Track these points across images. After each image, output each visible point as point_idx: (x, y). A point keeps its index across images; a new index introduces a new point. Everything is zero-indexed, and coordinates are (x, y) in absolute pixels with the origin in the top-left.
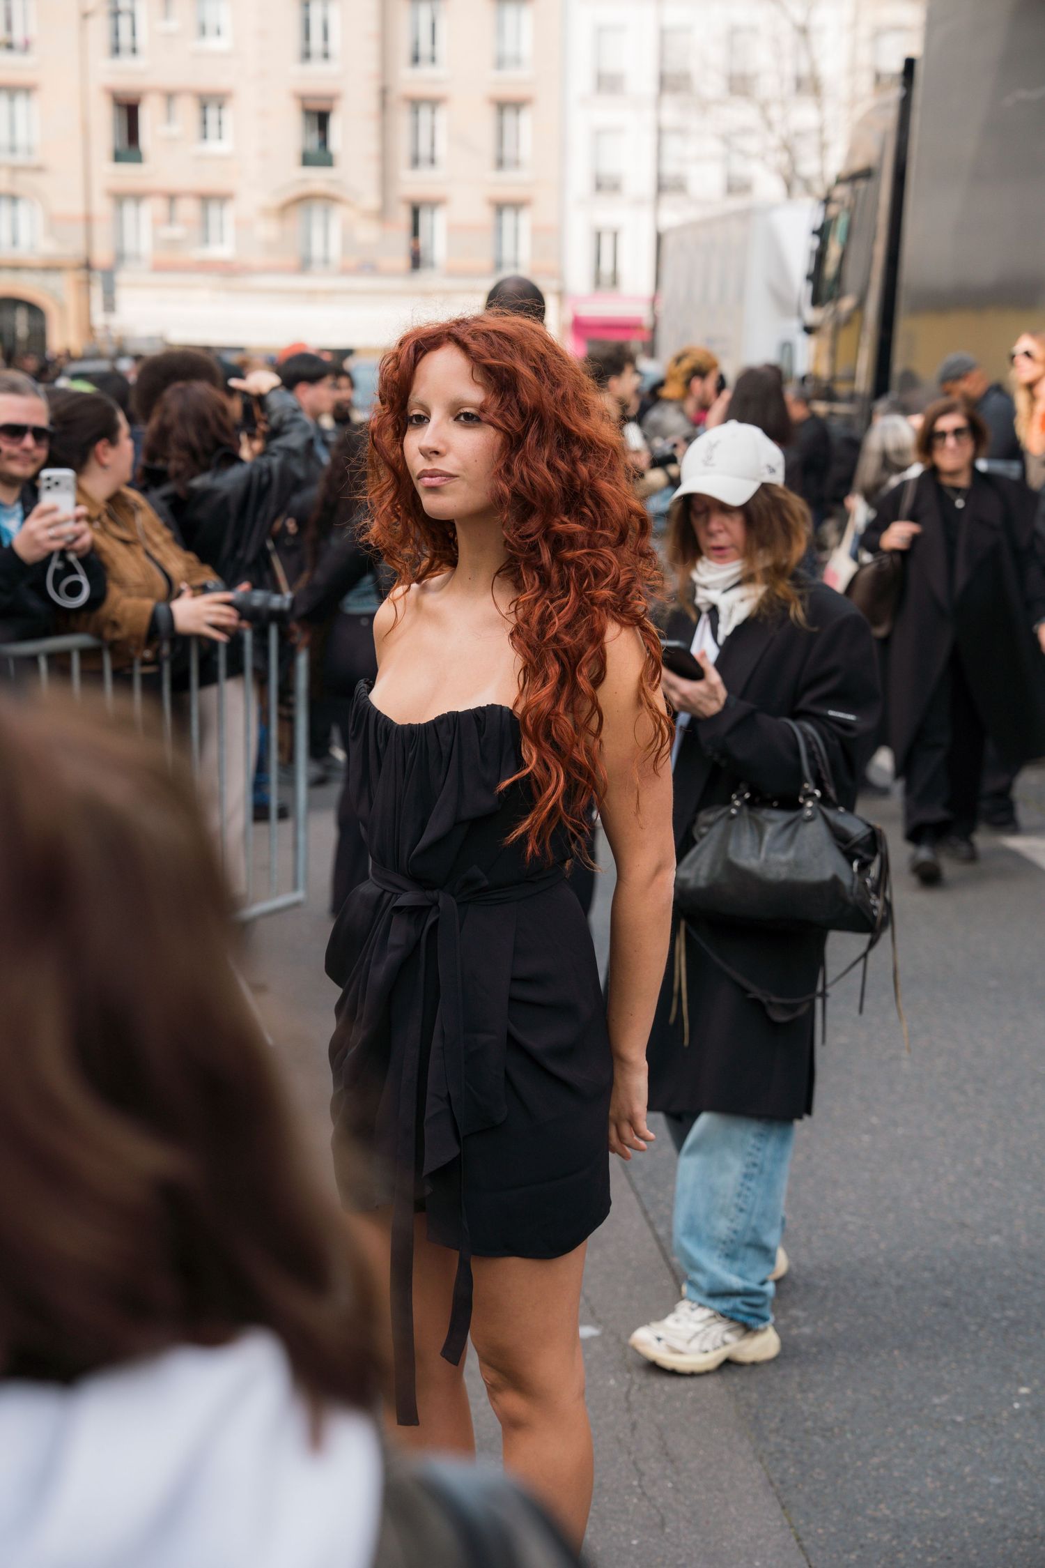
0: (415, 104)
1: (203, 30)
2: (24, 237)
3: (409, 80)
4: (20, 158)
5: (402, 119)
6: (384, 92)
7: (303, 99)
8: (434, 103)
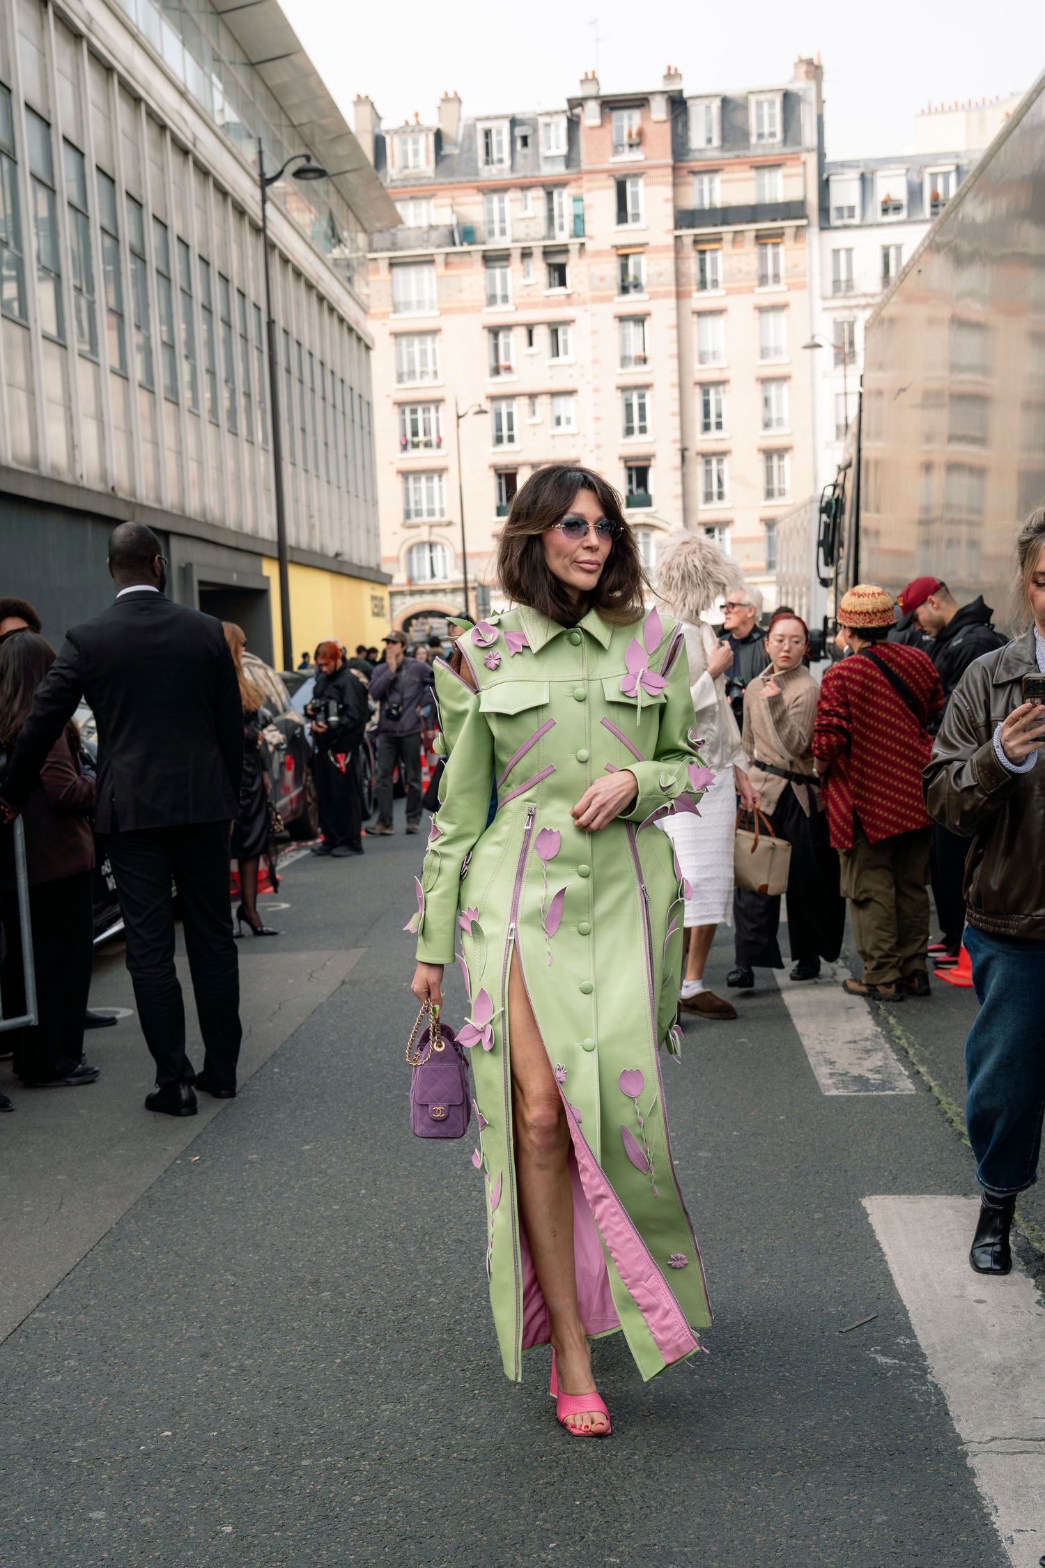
0: (707, 457)
1: (558, 421)
2: (439, 571)
3: (702, 441)
4: (436, 518)
5: (698, 469)
6: (683, 451)
7: (626, 460)
8: (721, 455)
